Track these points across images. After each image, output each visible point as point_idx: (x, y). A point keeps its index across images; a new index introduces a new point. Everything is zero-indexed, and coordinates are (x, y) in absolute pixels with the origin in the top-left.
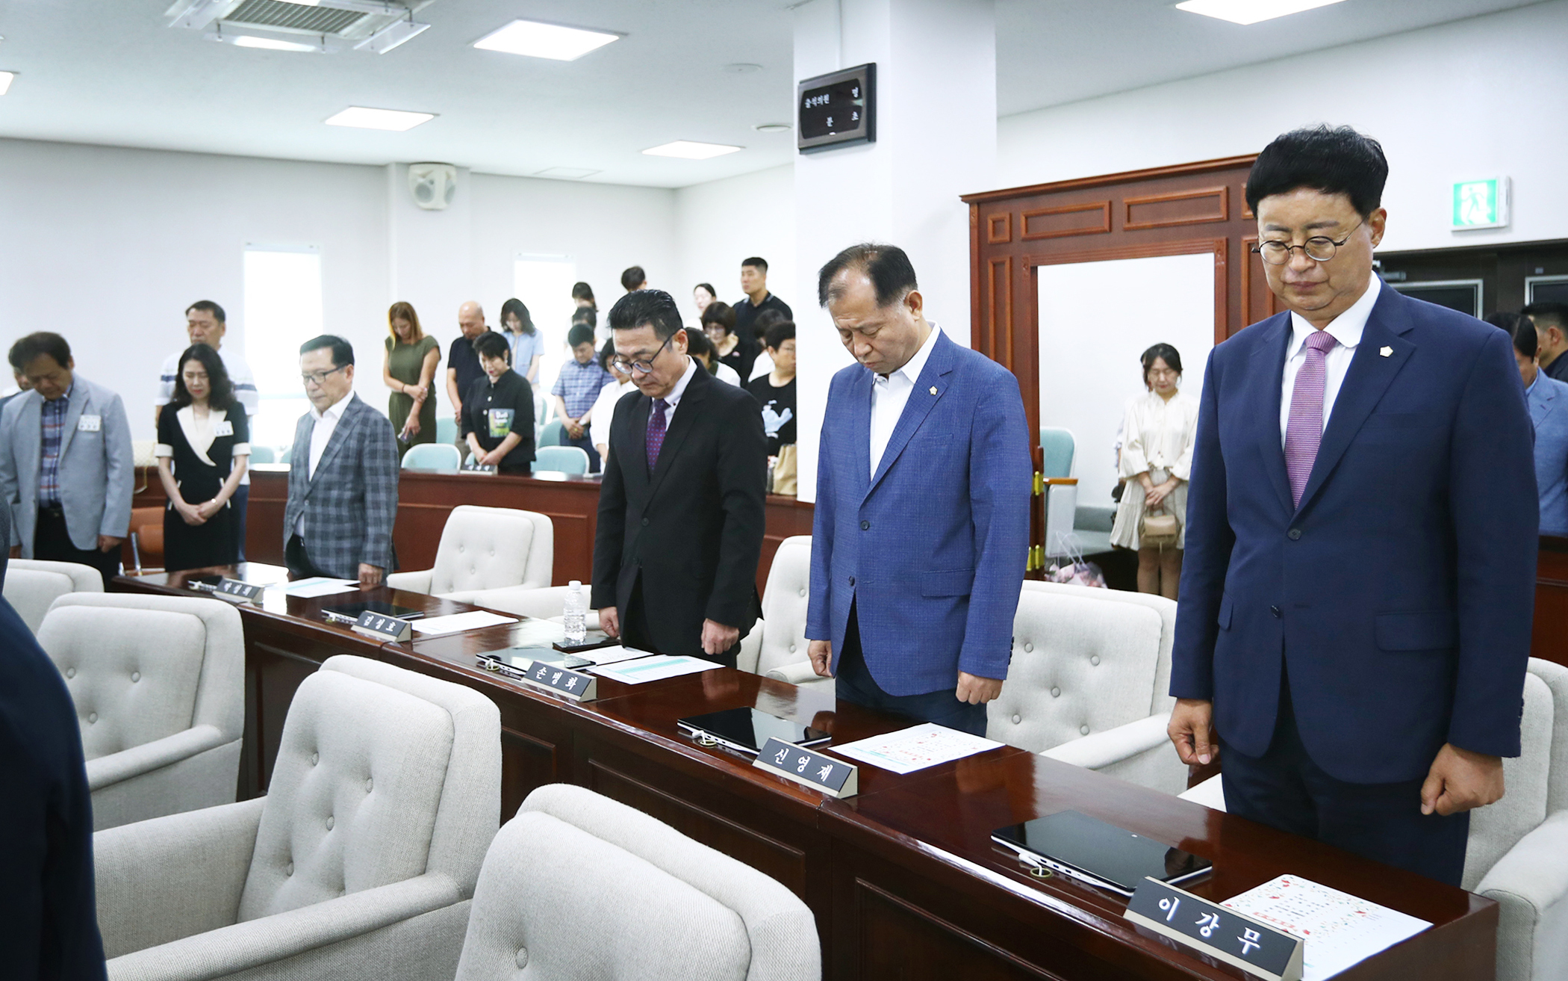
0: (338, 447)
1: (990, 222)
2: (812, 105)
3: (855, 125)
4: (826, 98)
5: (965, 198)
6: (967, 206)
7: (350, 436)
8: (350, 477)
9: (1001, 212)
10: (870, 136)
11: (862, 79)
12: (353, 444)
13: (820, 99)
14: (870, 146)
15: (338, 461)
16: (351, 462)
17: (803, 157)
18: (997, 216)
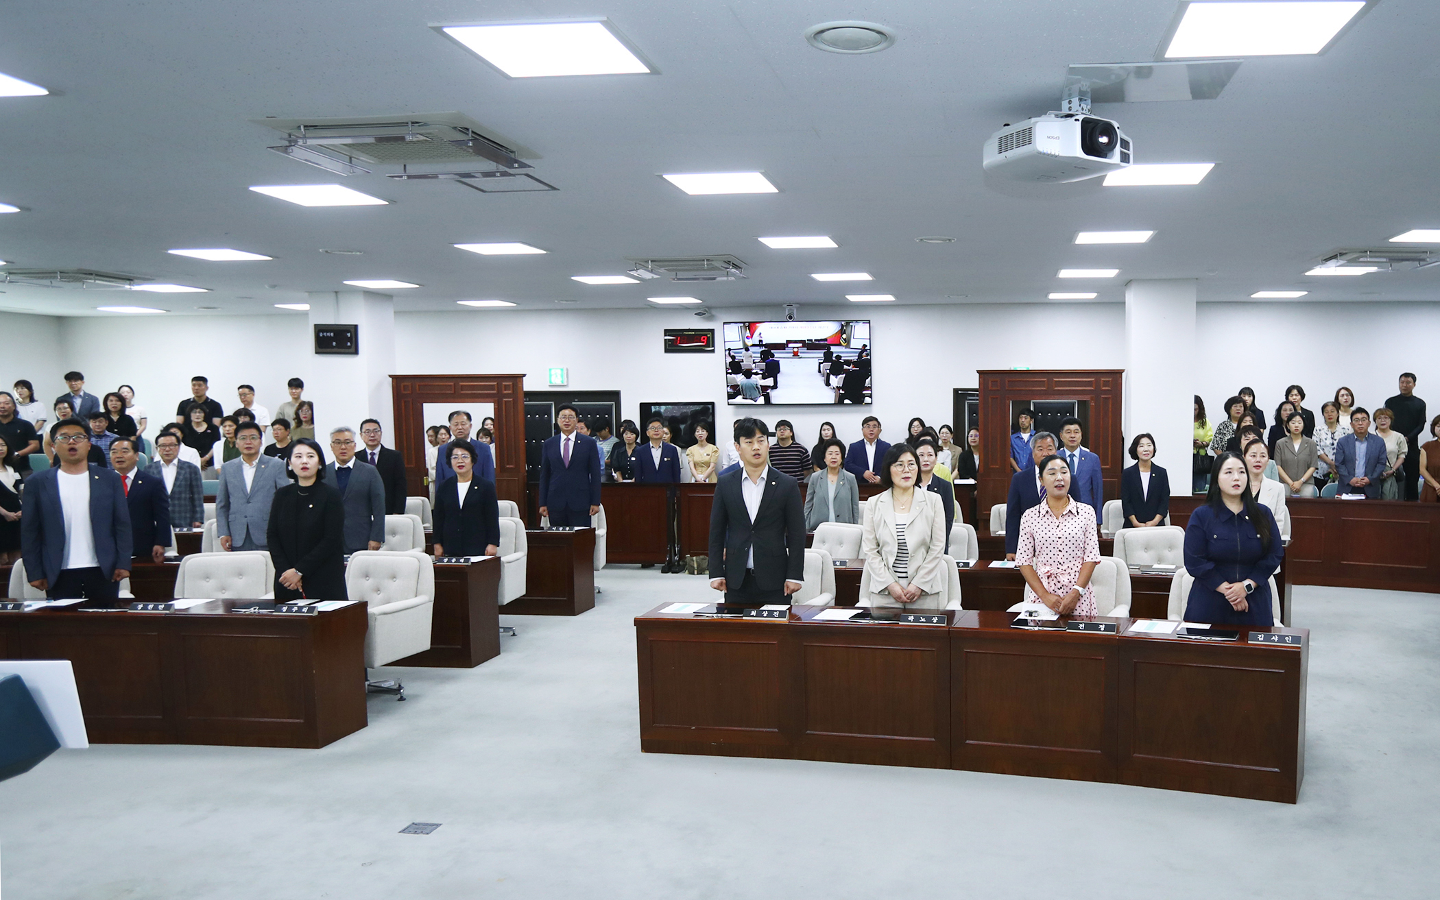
0: (181, 477)
1: (402, 387)
2: (323, 336)
3: (350, 347)
4: (332, 334)
5: (390, 376)
6: (391, 379)
7: (186, 473)
8: (188, 489)
9: (408, 383)
10: (356, 352)
11: (353, 330)
12: (188, 476)
13: (328, 334)
14: (355, 356)
15: (183, 483)
16: (189, 483)
17: (317, 355)
18: (406, 384)
